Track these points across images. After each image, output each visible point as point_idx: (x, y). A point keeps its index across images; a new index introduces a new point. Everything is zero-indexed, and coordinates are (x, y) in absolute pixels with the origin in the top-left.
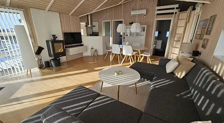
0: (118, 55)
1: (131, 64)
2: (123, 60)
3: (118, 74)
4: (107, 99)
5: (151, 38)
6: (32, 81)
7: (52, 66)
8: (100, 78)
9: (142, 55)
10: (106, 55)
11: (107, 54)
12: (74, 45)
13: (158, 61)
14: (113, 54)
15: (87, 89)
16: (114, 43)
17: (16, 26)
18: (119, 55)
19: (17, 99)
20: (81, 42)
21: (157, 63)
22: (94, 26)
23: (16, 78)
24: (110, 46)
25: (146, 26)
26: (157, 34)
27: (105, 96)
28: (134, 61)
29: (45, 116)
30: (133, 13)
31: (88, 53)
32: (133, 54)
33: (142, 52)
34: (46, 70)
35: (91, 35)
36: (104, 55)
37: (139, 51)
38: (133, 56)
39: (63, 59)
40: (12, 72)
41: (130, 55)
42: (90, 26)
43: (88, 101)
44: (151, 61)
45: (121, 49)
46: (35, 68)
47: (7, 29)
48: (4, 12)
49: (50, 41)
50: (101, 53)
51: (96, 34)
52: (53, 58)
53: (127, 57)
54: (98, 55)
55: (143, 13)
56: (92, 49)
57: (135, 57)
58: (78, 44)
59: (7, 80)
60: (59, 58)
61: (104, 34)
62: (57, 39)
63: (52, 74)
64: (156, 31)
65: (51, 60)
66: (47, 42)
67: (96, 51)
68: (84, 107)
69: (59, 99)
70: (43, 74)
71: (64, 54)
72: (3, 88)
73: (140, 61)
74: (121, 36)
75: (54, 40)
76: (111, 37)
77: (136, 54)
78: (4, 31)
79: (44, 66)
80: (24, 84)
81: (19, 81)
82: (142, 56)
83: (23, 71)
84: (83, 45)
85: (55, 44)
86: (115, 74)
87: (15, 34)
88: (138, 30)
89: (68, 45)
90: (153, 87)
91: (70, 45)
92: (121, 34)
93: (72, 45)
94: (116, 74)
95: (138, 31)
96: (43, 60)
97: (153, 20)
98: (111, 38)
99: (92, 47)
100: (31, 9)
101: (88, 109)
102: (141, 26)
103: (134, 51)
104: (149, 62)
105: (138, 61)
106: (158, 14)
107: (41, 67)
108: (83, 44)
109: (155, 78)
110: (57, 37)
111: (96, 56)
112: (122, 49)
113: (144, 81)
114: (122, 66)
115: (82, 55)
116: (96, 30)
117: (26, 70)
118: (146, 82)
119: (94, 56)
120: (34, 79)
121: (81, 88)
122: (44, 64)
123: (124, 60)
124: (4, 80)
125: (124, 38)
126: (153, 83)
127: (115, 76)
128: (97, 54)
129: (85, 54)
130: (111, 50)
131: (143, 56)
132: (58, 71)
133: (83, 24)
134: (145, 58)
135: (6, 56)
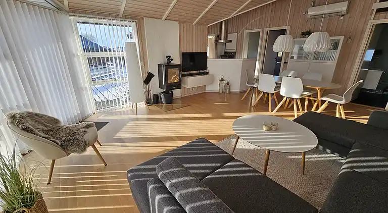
0: (270, 95)
1: (296, 114)
2: (279, 106)
3: (270, 129)
4: (247, 169)
5: (352, 65)
6: (137, 120)
7: (162, 103)
8: (234, 130)
9: (324, 99)
10: (246, 94)
11: (247, 92)
12: (194, 72)
13: (368, 117)
14: (259, 92)
15: (214, 145)
16: (264, 71)
17: (127, 44)
18: (272, 94)
19: (121, 140)
20: (205, 68)
21: (364, 120)
22: (230, 41)
23: (120, 113)
24: (255, 77)
25: (342, 38)
26: (370, 55)
27: (242, 163)
28: (303, 110)
29: (162, 170)
30: (312, 12)
31: (215, 88)
32: (302, 95)
33: (325, 93)
34: (154, 108)
35: (222, 57)
36: (242, 93)
37: (319, 91)
38: (302, 100)
39: (177, 93)
40: (117, 104)
41: (295, 96)
42: (222, 41)
43: (214, 165)
44: (346, 114)
45: (277, 83)
46: (141, 103)
47: (113, 48)
48: (108, 24)
49: (163, 64)
50: (236, 88)
51: (230, 55)
52: (164, 90)
53: (288, 99)
54: (230, 92)
55: (339, 9)
56: (221, 80)
57: (306, 103)
58: (201, 71)
59: (112, 114)
60: (172, 92)
61: (245, 56)
62: (172, 62)
63: (161, 113)
64: (370, 48)
65: (162, 93)
66: (160, 66)
67: (228, 84)
68: (208, 171)
69: (172, 151)
70: (150, 112)
71: (179, 85)
72: (108, 123)
73: (318, 111)
74: (280, 59)
75: (169, 65)
76: (259, 60)
77: (310, 96)
78: (110, 50)
79: (152, 100)
80: (128, 122)
81: (124, 117)
82: (323, 102)
83: (128, 105)
84: (207, 73)
85: (169, 70)
86: (263, 129)
87: (124, 54)
88: (321, 46)
89: (186, 73)
90: (347, 168)
91: (189, 72)
92: (280, 55)
93: (191, 72)
94: (265, 129)
95: (323, 48)
96: (151, 91)
97: (366, 23)
98: (257, 62)
99: (222, 77)
100: (144, 18)
101: (213, 176)
102: (332, 38)
103: (305, 89)
104: (341, 115)
105: (313, 110)
106: (379, 10)
107: (148, 102)
108: (207, 71)
109: (355, 150)
110: (172, 60)
111: (227, 92)
112: (280, 84)
113: (324, 152)
114: (277, 116)
115: (205, 90)
116: (231, 47)
117: (132, 104)
118: (328, 155)
119: (224, 92)
120: (140, 117)
121: (203, 142)
122: (152, 98)
123: (282, 106)
124: (109, 113)
125: (285, 63)
126: (347, 160)
127: (262, 132)
128: (230, 89)
129: (208, 89)
130: (256, 84)
131: (327, 102)
132: (168, 110)
133: (211, 38)
134: (332, 106)
135: (114, 82)
